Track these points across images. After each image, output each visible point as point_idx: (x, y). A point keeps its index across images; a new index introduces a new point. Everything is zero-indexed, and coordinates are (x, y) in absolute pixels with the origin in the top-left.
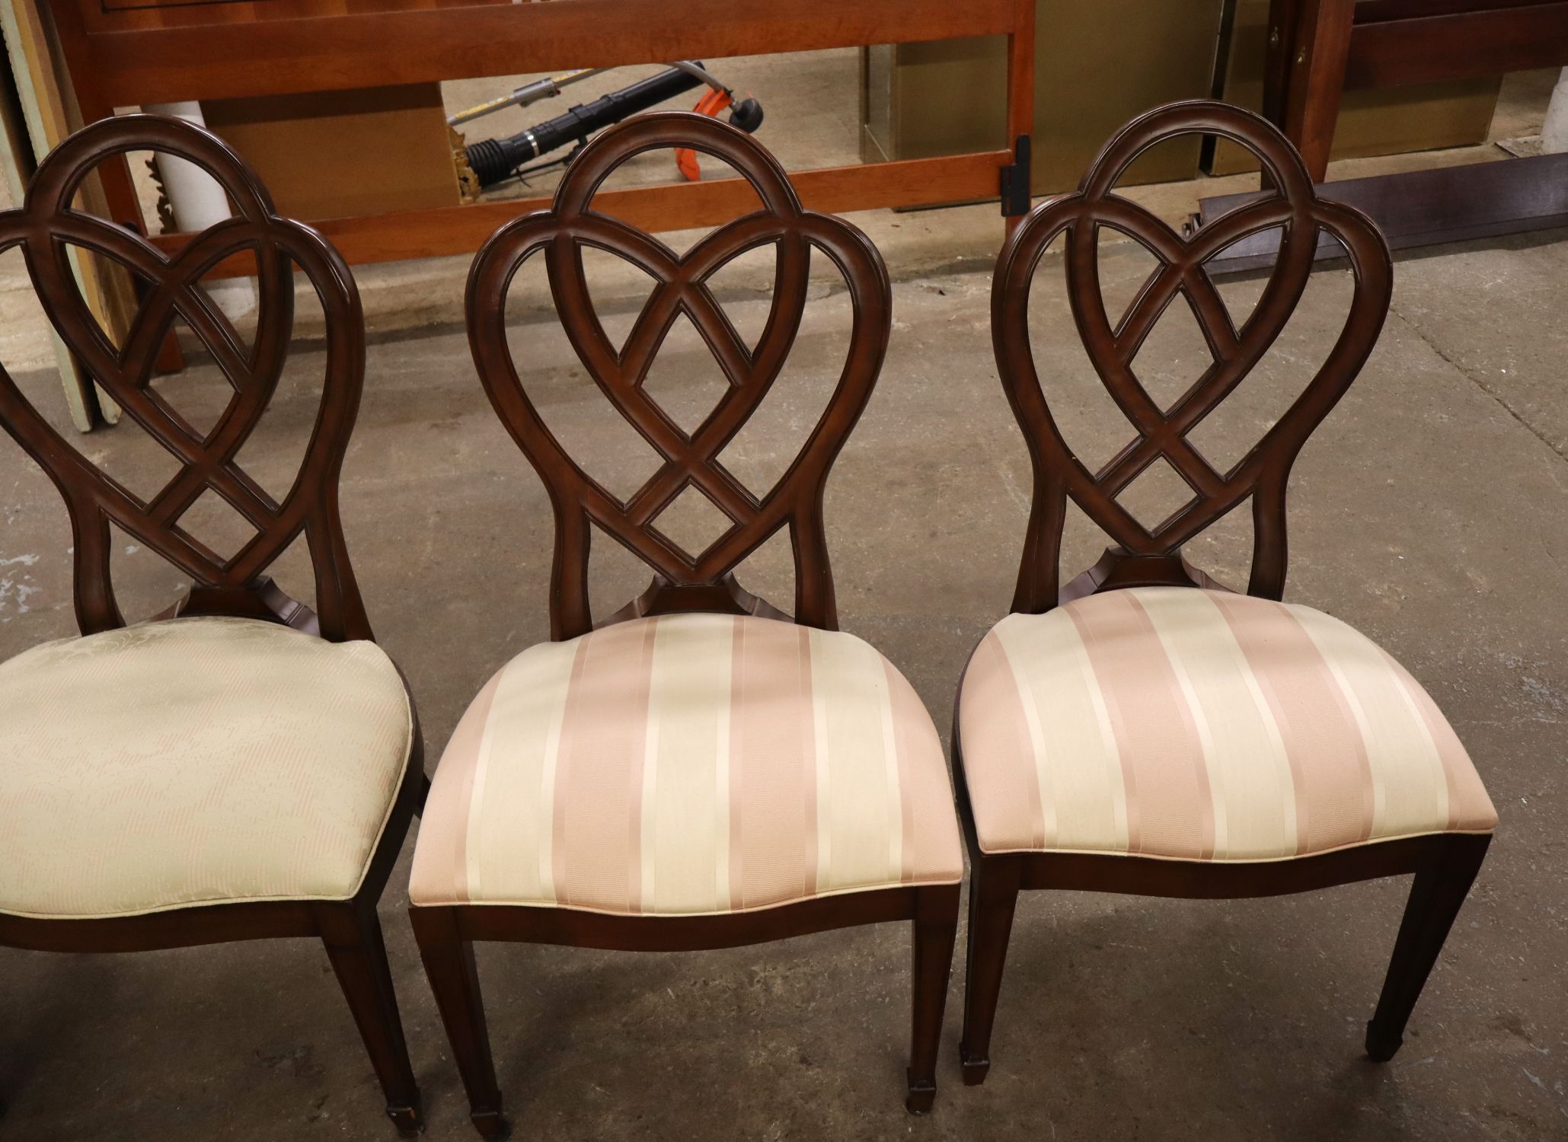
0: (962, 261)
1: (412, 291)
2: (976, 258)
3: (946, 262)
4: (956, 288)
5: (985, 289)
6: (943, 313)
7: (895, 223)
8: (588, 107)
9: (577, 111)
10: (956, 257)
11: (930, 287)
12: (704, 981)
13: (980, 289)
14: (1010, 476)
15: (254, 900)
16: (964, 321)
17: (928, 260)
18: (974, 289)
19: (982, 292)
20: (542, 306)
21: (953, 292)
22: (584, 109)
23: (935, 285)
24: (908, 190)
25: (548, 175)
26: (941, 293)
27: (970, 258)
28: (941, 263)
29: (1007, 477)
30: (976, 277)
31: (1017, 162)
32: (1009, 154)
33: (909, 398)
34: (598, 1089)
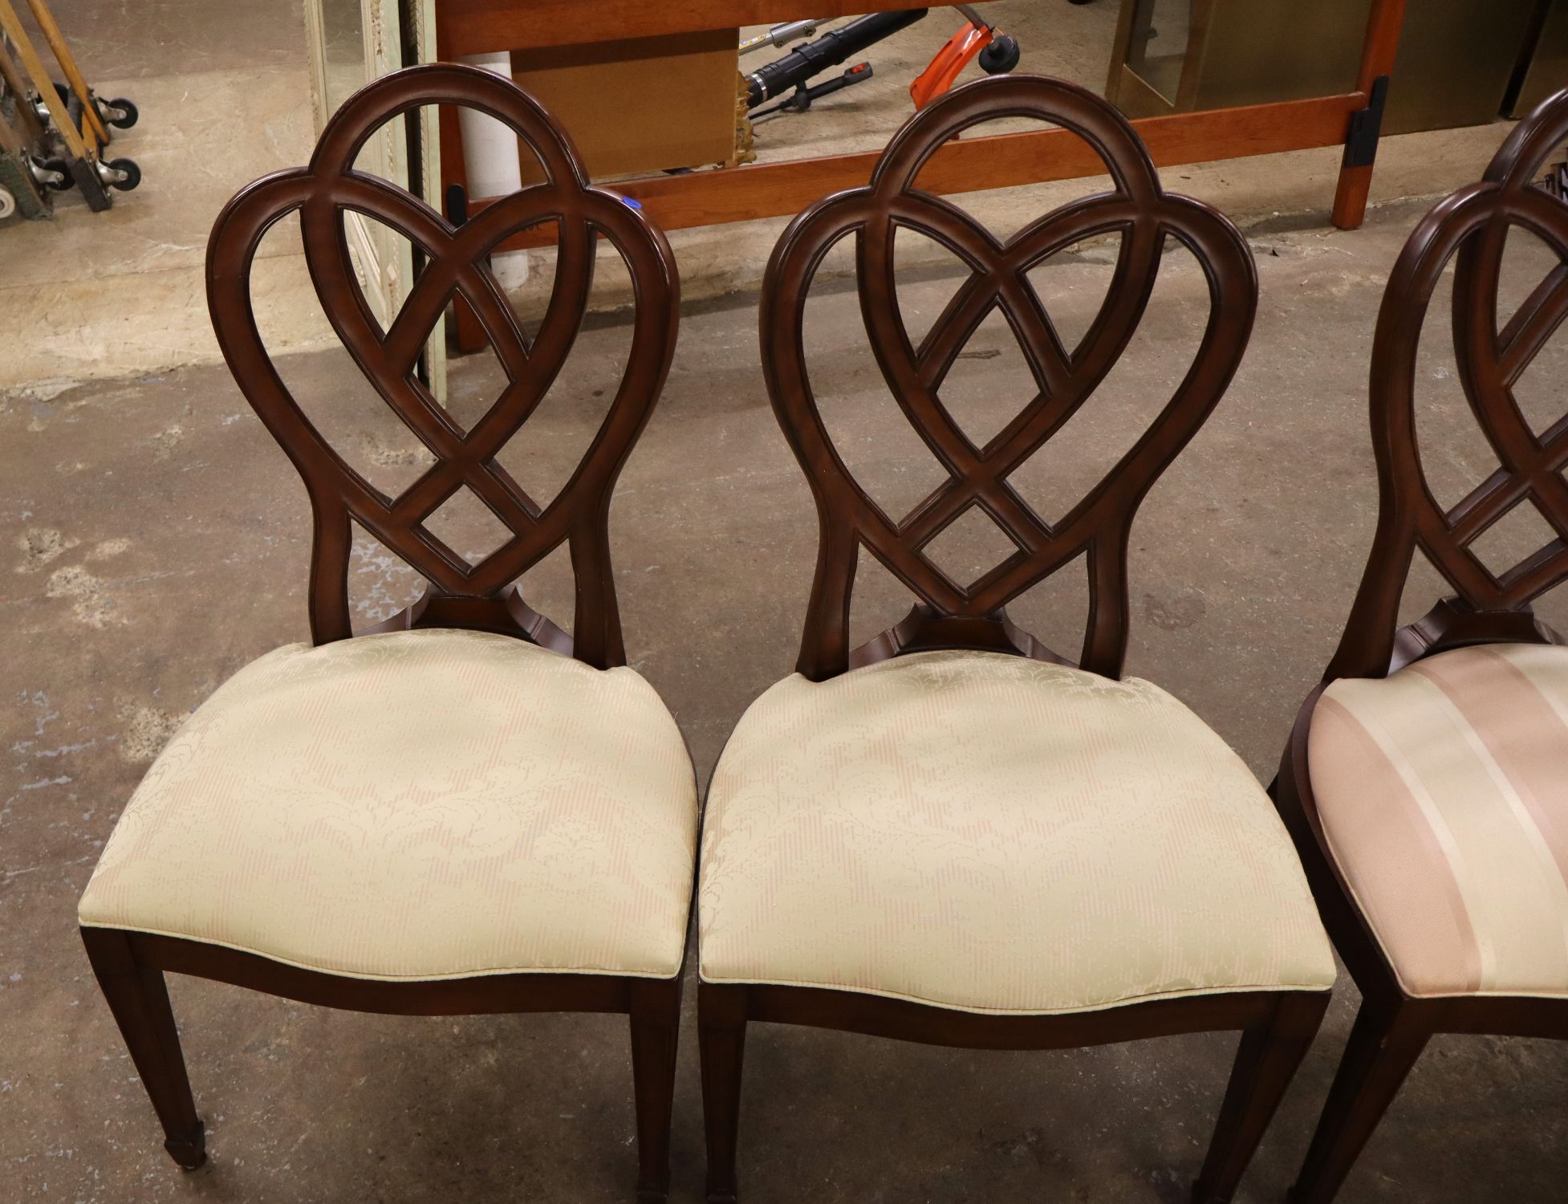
0: (1279, 216)
1: (691, 256)
2: (1293, 213)
3: (1262, 218)
4: (1288, 248)
5: (1322, 249)
6: (1289, 276)
7: (1182, 174)
8: (814, 45)
9: (803, 50)
10: (1272, 213)
11: (1259, 247)
12: (1440, 1052)
13: (1316, 250)
14: (1463, 463)
15: (1224, 991)
16: (1317, 285)
17: (1242, 216)
18: (1310, 249)
19: (1320, 252)
20: (842, 272)
21: (1286, 252)
22: (809, 47)
23: (1264, 245)
24: (1252, 139)
25: (771, 122)
26: (1274, 254)
27: (1287, 214)
28: (1256, 220)
29: (1461, 465)
30: (1306, 235)
31: (1370, 106)
32: (1362, 96)
33: (1302, 374)
34: (1385, 1178)
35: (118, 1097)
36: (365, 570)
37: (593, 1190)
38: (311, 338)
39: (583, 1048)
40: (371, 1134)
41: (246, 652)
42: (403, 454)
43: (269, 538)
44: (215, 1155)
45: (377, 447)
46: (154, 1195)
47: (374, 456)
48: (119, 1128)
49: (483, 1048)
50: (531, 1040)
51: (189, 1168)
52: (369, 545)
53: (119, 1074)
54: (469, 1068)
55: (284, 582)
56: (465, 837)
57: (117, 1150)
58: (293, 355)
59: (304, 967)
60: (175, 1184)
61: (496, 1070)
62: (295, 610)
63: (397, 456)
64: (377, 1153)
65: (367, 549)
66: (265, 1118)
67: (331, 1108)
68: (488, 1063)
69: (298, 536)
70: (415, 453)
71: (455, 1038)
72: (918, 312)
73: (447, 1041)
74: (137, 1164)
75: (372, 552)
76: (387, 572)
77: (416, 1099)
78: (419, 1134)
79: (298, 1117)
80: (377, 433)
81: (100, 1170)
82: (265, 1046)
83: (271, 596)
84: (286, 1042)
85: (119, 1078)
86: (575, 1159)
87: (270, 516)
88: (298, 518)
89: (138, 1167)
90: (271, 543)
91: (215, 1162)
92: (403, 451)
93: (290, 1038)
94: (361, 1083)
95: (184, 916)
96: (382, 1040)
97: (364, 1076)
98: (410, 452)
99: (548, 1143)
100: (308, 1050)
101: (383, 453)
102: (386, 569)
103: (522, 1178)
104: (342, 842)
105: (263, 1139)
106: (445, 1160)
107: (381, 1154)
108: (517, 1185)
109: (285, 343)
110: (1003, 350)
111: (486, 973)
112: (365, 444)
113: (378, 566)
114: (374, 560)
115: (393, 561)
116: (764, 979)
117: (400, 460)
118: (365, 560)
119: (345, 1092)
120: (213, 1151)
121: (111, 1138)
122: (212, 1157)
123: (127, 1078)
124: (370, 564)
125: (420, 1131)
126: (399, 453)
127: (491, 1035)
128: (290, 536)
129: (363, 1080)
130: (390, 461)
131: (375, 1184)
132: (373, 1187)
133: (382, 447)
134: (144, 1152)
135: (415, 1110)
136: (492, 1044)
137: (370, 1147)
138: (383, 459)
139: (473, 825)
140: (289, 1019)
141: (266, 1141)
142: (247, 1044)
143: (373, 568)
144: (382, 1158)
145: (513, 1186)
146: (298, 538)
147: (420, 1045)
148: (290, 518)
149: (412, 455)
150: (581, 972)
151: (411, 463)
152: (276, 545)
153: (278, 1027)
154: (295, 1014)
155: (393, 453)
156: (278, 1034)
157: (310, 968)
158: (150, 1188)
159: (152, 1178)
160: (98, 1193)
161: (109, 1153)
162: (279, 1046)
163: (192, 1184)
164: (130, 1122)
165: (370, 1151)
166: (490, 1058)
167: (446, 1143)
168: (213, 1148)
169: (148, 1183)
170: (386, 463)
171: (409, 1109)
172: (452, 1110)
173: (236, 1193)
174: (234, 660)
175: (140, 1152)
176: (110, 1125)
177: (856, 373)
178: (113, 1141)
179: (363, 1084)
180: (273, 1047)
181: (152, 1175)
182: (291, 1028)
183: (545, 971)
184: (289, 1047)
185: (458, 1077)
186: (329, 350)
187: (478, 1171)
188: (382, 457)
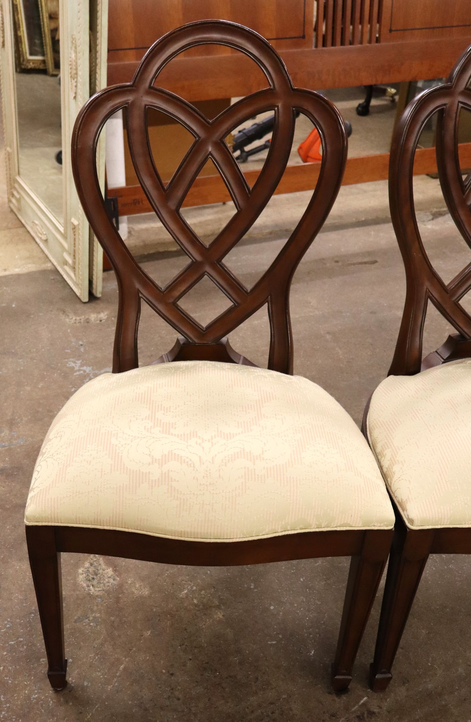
8: (249, 129)
9: (244, 132)
22: (247, 130)
35: (5, 653)
36: (78, 373)
37: (300, 681)
38: (19, 267)
39: (271, 605)
40: (162, 662)
41: (22, 416)
42: (83, 318)
43: (21, 360)
44: (71, 681)
45: (68, 316)
46: (40, 706)
47: (67, 320)
48: (9, 671)
49: (213, 609)
50: (240, 603)
51: (58, 689)
52: (77, 362)
53: (3, 640)
54: (209, 621)
55: (35, 381)
56: (260, 455)
57: (11, 683)
58: (12, 275)
59: (173, 538)
60: (52, 700)
61: (224, 621)
62: (44, 394)
63: (80, 319)
64: (168, 672)
65: (76, 363)
66: (97, 658)
67: (134, 649)
68: (219, 617)
69: (37, 359)
70: (90, 318)
71: (196, 605)
72: (331, 245)
73: (192, 607)
74: (26, 690)
75: (80, 364)
76: (90, 374)
77: (183, 640)
78: (190, 659)
79: (116, 656)
80: (66, 309)
81: (4, 695)
82: (87, 618)
83: (29, 388)
84: (98, 615)
85: (3, 642)
86: (284, 665)
87: (18, 350)
88: (35, 350)
89: (26, 692)
90: (22, 363)
91: (72, 685)
92: (83, 317)
93: (100, 613)
94: (148, 634)
95: (94, 513)
96: (155, 610)
97: (149, 630)
98: (87, 317)
99: (266, 658)
100: (112, 618)
101: (72, 318)
102: (89, 372)
103: (257, 679)
104: (187, 462)
105: (99, 670)
106: (210, 673)
107: (171, 672)
108: (255, 682)
109: (5, 270)
110: (378, 260)
111: (284, 533)
112: (61, 314)
113: (85, 371)
114: (82, 368)
115: (92, 368)
116: (446, 525)
117: (82, 321)
118: (77, 368)
119: (141, 640)
120: (70, 679)
121: (6, 676)
122: (70, 682)
123: (8, 643)
124: (79, 370)
125: (190, 658)
126: (81, 318)
127: (217, 603)
128: (32, 359)
129: (149, 632)
130: (77, 322)
131: (172, 689)
132: (171, 691)
133: (71, 316)
134: (28, 683)
135: (184, 646)
136: (218, 607)
137: (164, 669)
138: (73, 321)
139: (262, 448)
140: (97, 603)
141: (100, 671)
142: (76, 618)
143: (82, 372)
144: (172, 674)
145: (253, 683)
146: (36, 360)
147: (177, 611)
148: (30, 351)
149: (88, 319)
150: (338, 529)
151: (88, 322)
152: (26, 364)
153: (91, 607)
154: (99, 599)
155: (78, 318)
156: (93, 611)
157: (177, 538)
158: (37, 703)
159: (37, 697)
160: (6, 709)
161: (8, 685)
162: (95, 617)
163: (62, 699)
164: (15, 667)
165: (164, 671)
166: (219, 615)
167: (207, 663)
168: (69, 677)
169: (35, 700)
170: (75, 323)
171: (180, 646)
172: (206, 645)
173: (90, 702)
174: (17, 420)
175: (26, 683)
176: (3, 669)
177: (309, 273)
178: (8, 678)
179: (150, 635)
180: (91, 618)
181: (36, 696)
182: (99, 607)
183: (317, 530)
184: (101, 618)
185: (204, 627)
186: (30, 272)
187: (230, 677)
188: (72, 320)
